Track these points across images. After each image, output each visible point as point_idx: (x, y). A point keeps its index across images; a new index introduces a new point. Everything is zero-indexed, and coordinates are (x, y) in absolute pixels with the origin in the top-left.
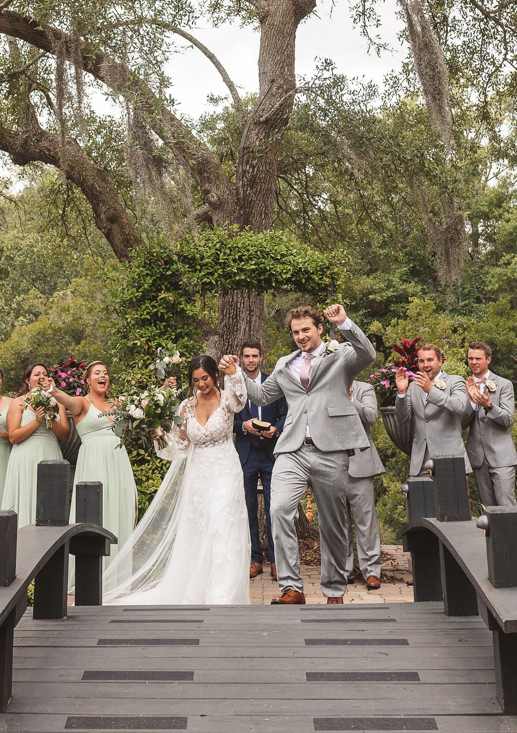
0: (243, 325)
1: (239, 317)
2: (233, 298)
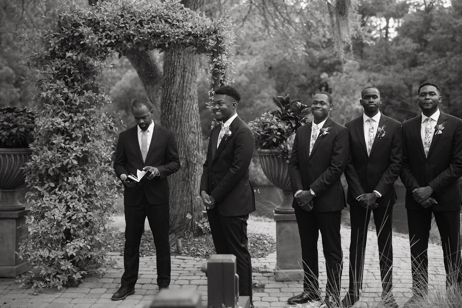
0: (178, 79)
1: (176, 72)
2: (171, 58)
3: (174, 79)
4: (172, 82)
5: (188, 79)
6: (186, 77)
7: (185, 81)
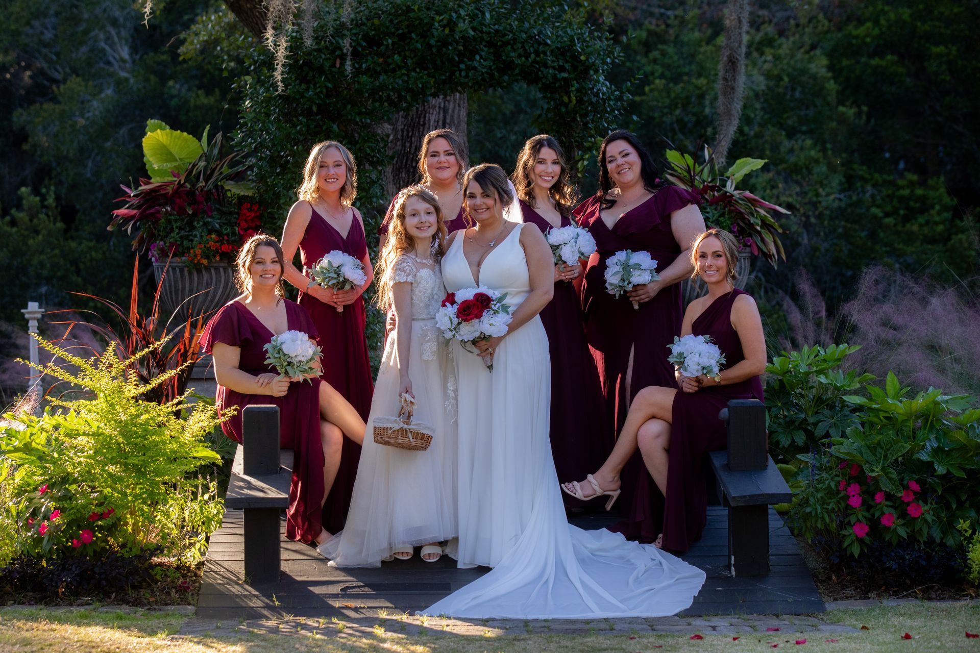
3: (425, 117)
4: (422, 123)
5: (452, 117)
6: (450, 111)
7: (448, 121)
